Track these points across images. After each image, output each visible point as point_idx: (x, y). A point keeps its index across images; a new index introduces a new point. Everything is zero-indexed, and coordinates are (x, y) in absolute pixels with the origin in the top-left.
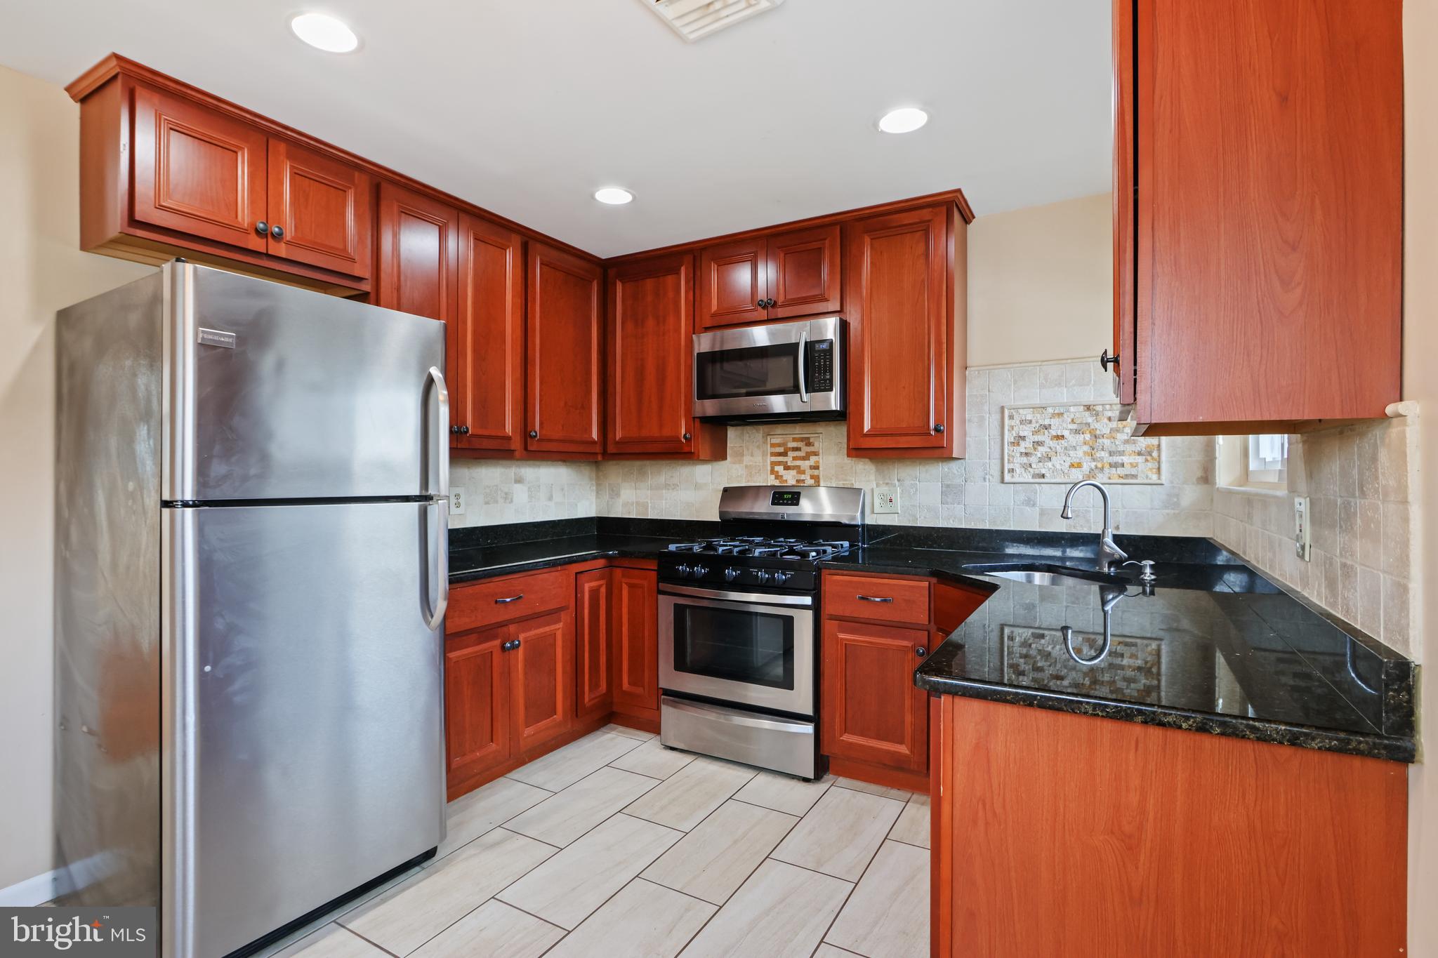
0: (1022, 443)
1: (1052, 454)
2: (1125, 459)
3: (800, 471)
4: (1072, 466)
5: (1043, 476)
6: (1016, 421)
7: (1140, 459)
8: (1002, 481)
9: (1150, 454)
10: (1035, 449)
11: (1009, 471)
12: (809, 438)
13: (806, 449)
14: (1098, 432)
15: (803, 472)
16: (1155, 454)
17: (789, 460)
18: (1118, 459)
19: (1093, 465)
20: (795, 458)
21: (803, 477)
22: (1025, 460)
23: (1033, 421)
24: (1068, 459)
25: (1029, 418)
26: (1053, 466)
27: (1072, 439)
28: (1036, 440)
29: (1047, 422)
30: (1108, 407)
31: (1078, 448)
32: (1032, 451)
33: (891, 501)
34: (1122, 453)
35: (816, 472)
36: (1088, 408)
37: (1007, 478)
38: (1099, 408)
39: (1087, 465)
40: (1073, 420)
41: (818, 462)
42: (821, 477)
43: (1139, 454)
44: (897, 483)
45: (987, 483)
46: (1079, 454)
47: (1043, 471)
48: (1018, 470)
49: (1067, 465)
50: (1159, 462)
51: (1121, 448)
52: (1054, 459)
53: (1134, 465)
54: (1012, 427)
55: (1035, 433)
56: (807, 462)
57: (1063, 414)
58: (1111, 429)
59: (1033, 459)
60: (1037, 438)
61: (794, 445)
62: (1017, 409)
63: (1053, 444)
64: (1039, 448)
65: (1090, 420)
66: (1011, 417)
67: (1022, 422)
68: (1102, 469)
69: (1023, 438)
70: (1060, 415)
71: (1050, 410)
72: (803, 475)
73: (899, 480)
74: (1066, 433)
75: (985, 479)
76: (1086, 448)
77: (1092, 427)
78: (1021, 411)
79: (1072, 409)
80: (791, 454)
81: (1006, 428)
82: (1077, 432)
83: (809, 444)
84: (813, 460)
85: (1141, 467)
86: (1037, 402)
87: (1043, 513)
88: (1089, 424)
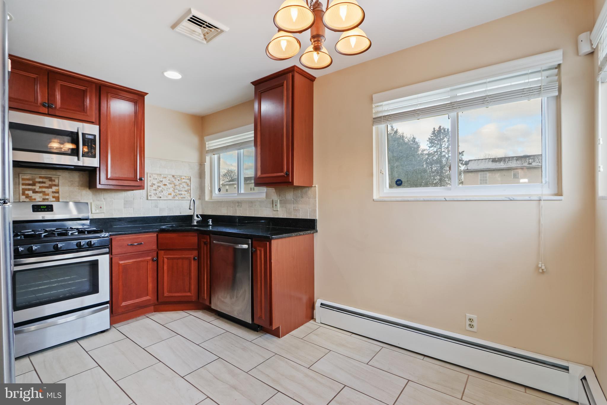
0: (154, 186)
1: (163, 190)
2: (183, 193)
3: (44, 193)
4: (169, 194)
5: (161, 197)
6: (152, 178)
7: (186, 193)
8: (147, 199)
9: (188, 191)
10: (158, 188)
11: (150, 196)
12: (51, 177)
13: (48, 183)
14: (176, 184)
15: (48, 195)
16: (189, 191)
17: (37, 188)
18: (180, 192)
19: (174, 194)
20: (40, 187)
21: (47, 197)
22: (155, 192)
23: (157, 179)
24: (168, 192)
25: (156, 177)
26: (164, 194)
27: (169, 186)
28: (158, 185)
29: (161, 180)
30: (178, 176)
31: (170, 188)
32: (157, 189)
33: (101, 208)
34: (181, 191)
35: (56, 195)
36: (173, 176)
37: (149, 198)
38: (176, 177)
39: (173, 194)
40: (169, 180)
41: (58, 190)
42: (60, 197)
43: (186, 191)
44: (103, 200)
45: (142, 200)
46: (171, 191)
47: (161, 196)
48: (153, 195)
49: (167, 194)
50: (190, 194)
51: (181, 189)
52: (163, 192)
53: (185, 195)
54: (150, 180)
55: (158, 183)
56: (50, 190)
57: (166, 177)
58: (179, 183)
59: (157, 192)
60: (159, 185)
61: (41, 180)
62: (152, 174)
63: (163, 187)
64: (159, 188)
65: (174, 180)
66: (150, 177)
67: (154, 178)
68: (177, 195)
69: (154, 184)
70: (165, 178)
71: (162, 176)
72: (47, 196)
73: (104, 199)
74: (167, 184)
75: (141, 198)
76: (172, 189)
77: (174, 182)
78: (153, 175)
79: (169, 176)
80: (38, 185)
81: (149, 180)
82: (170, 183)
83: (51, 179)
84: (54, 189)
85: (186, 195)
86: (158, 172)
87: (160, 210)
88: (173, 181)
